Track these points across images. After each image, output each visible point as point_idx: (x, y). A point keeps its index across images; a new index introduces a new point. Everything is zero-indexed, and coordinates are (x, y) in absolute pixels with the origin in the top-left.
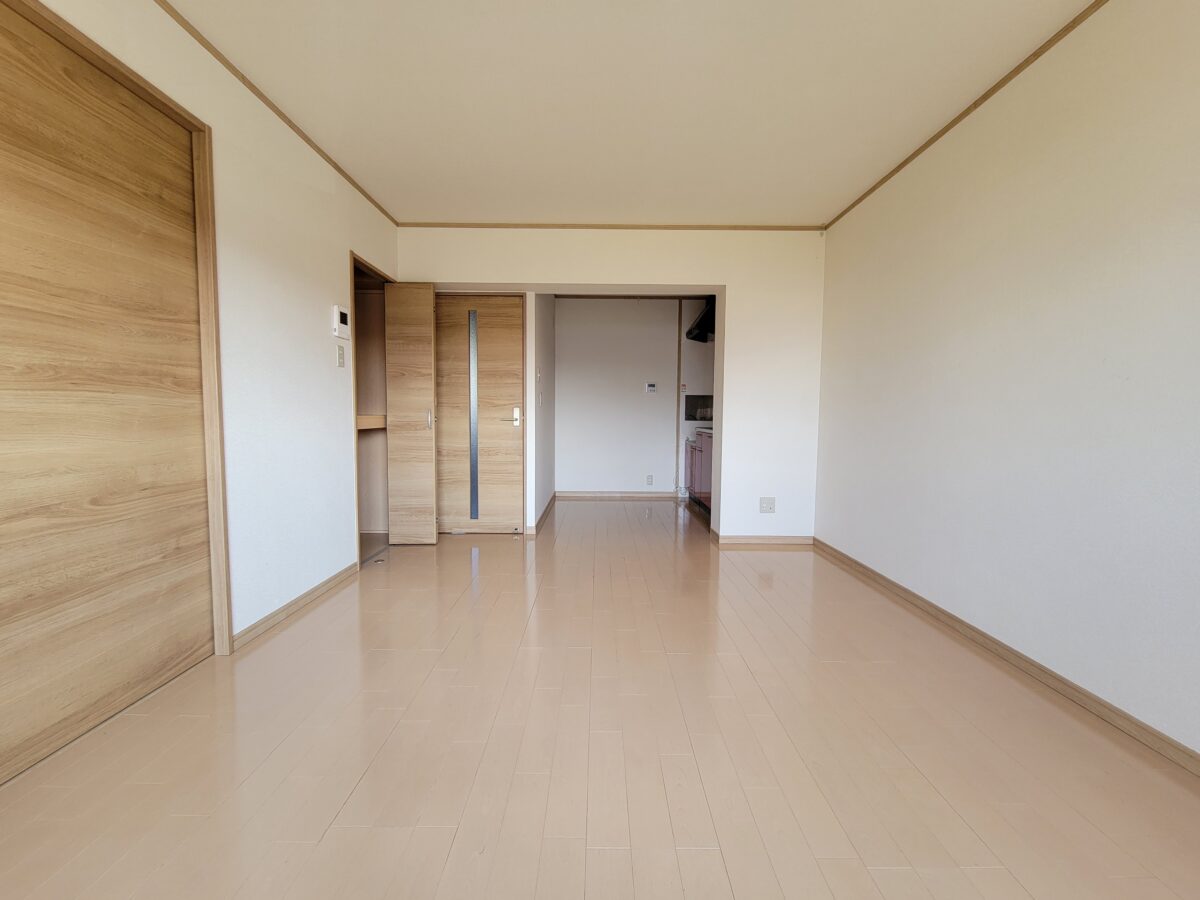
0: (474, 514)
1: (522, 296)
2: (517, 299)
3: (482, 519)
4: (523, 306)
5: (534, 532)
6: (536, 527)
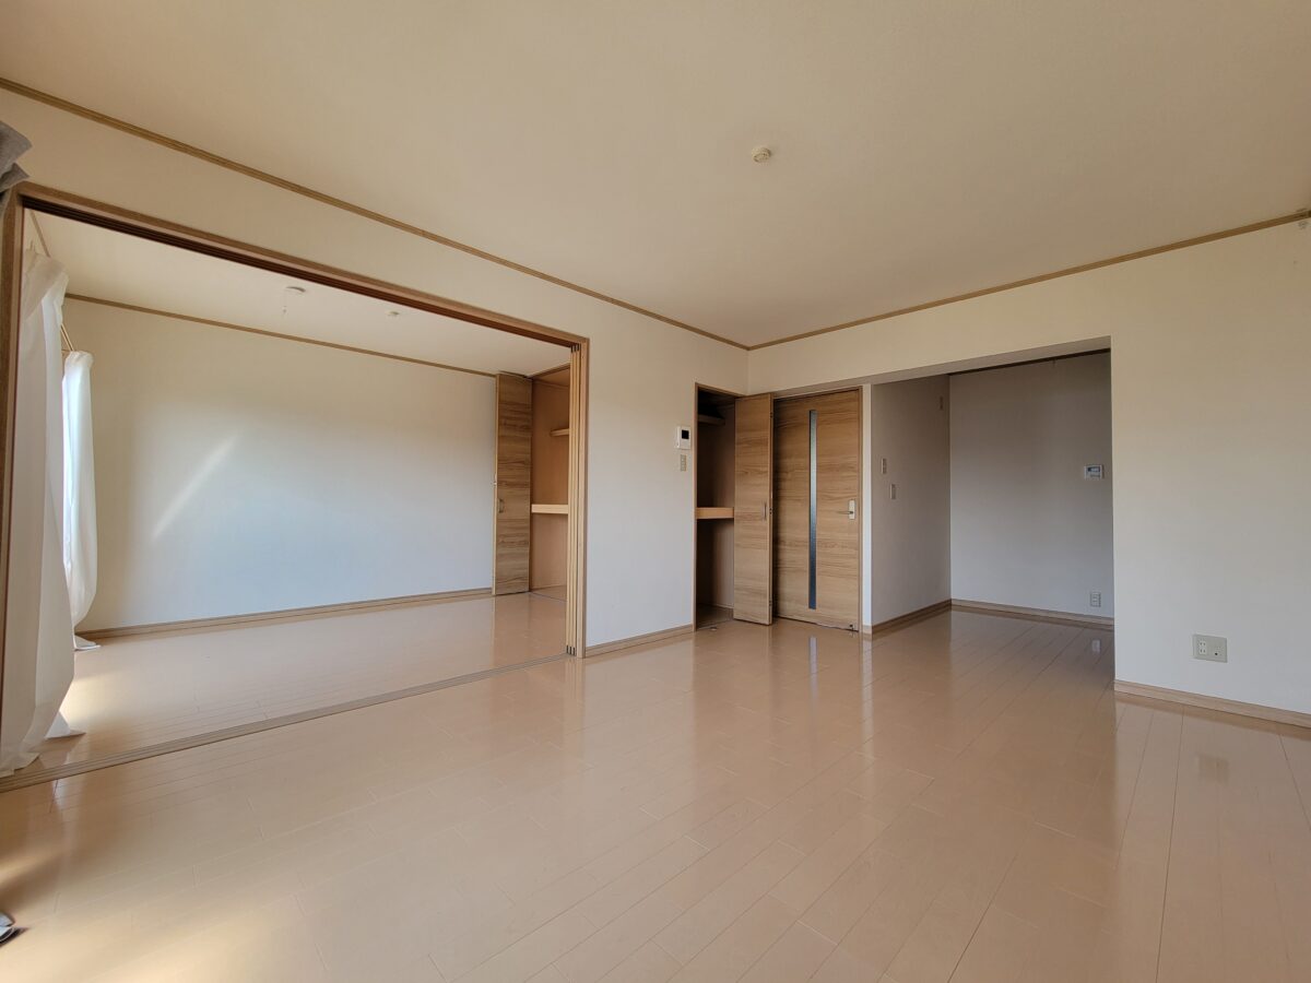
0: (812, 604)
1: (858, 390)
2: (853, 394)
3: (819, 610)
4: (859, 400)
5: (870, 632)
6: (873, 627)
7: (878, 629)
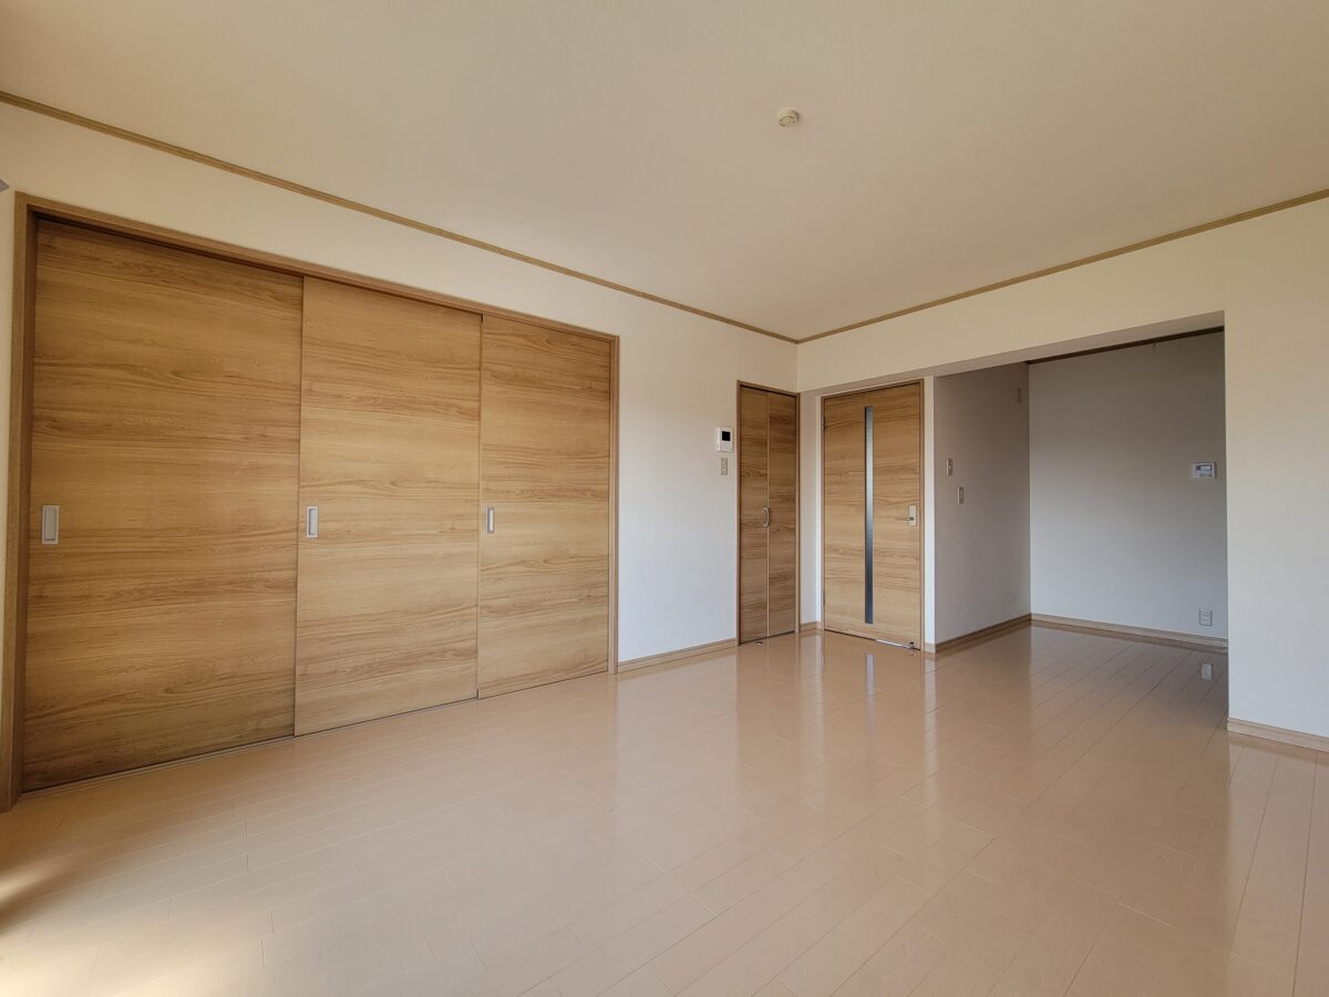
0: (869, 618)
1: (919, 383)
2: (914, 388)
3: (876, 624)
4: (921, 395)
5: (934, 651)
6: (937, 646)
7: (942, 648)
